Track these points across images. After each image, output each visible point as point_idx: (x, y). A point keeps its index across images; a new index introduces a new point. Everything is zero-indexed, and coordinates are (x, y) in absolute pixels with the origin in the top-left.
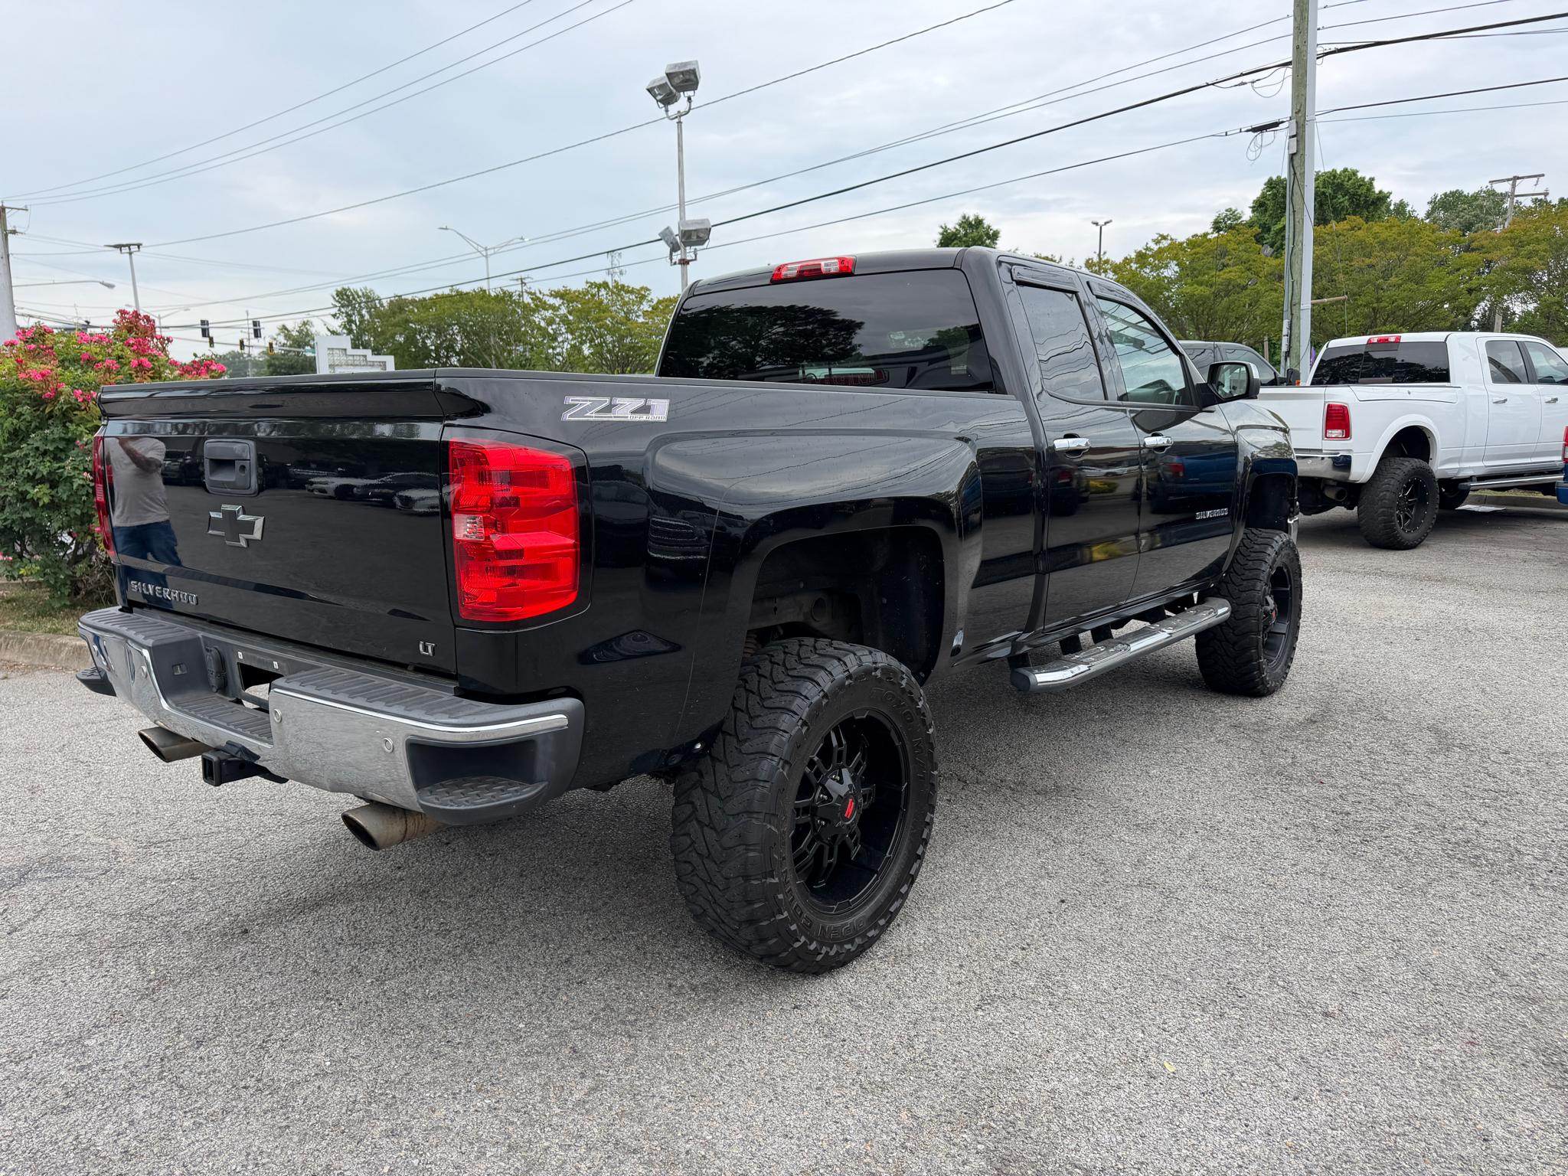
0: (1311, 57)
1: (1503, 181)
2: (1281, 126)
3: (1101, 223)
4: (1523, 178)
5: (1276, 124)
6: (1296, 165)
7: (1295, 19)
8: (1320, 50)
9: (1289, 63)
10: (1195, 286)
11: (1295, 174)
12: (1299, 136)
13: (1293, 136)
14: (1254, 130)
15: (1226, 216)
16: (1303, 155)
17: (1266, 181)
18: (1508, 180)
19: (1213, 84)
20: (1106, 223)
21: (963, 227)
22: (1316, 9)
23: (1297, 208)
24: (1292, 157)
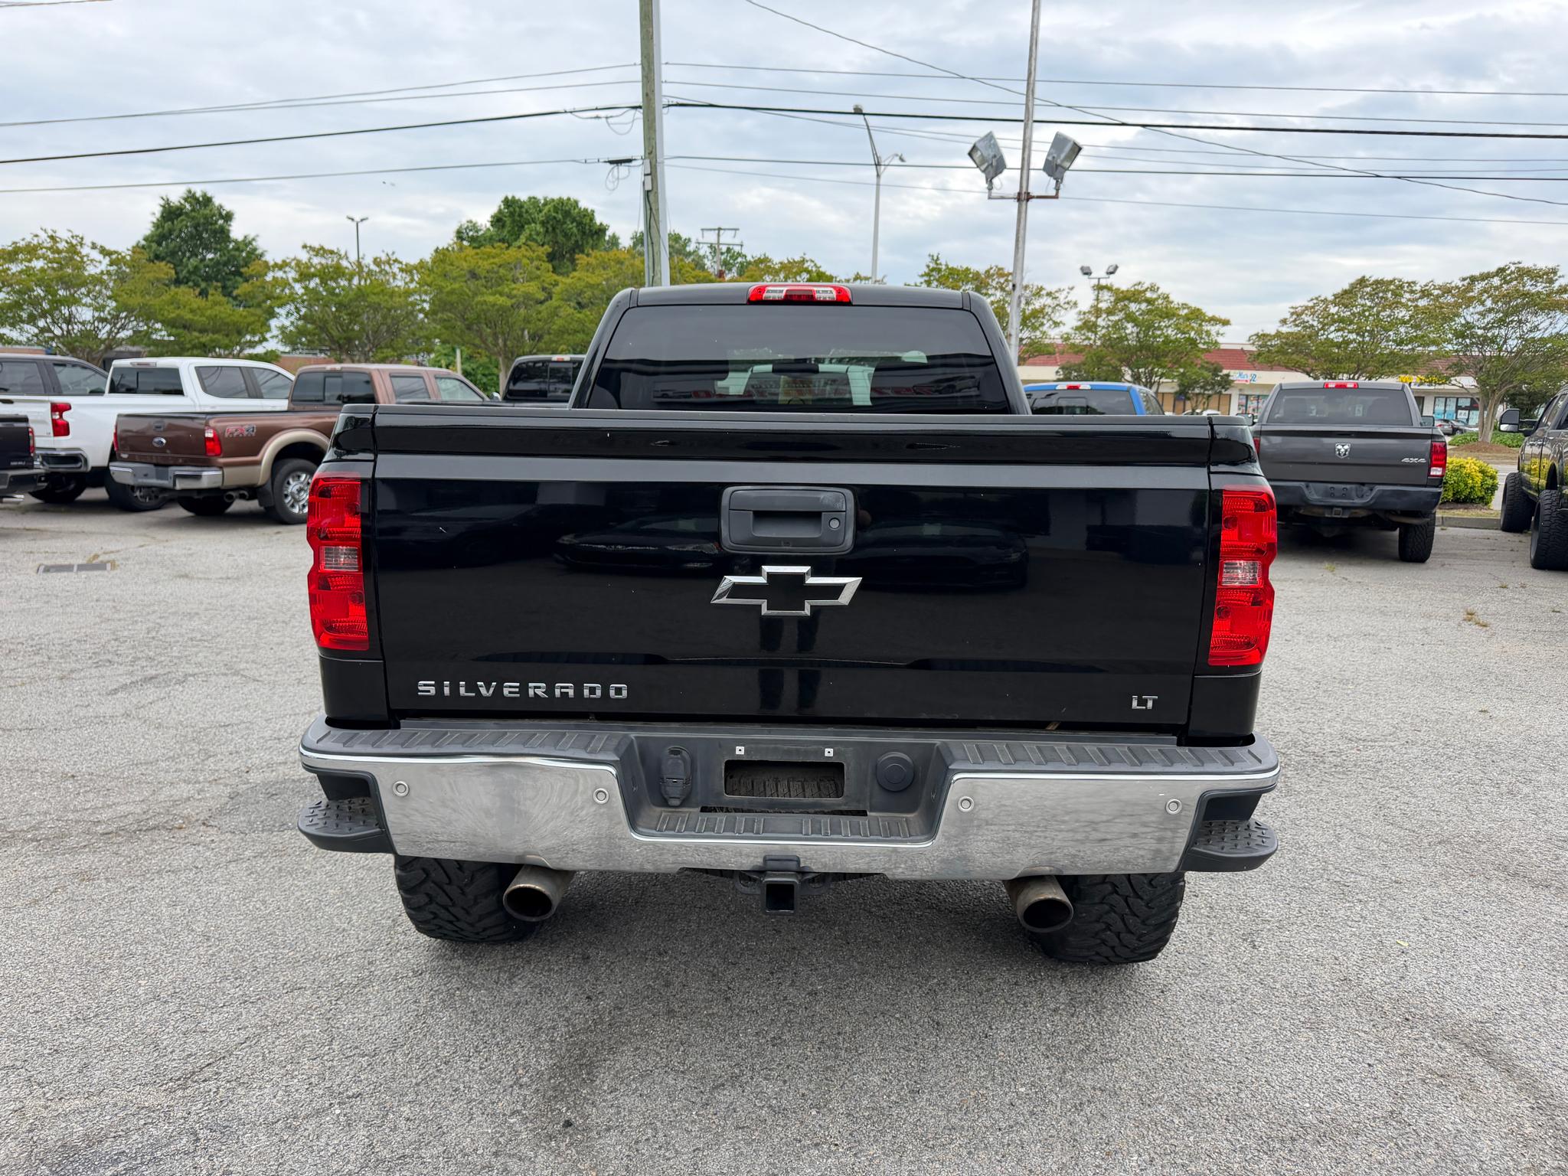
0: (658, 106)
1: (711, 230)
2: (634, 163)
3: (357, 219)
4: (724, 229)
5: (629, 161)
6: (651, 200)
7: (643, 68)
8: (665, 101)
9: (640, 107)
10: (497, 296)
11: (651, 209)
12: (653, 174)
13: (648, 175)
14: (611, 162)
15: (468, 227)
16: (656, 193)
17: (503, 199)
18: (714, 230)
19: (571, 112)
20: (362, 220)
21: (190, 203)
22: (660, 64)
23: (654, 240)
24: (647, 194)
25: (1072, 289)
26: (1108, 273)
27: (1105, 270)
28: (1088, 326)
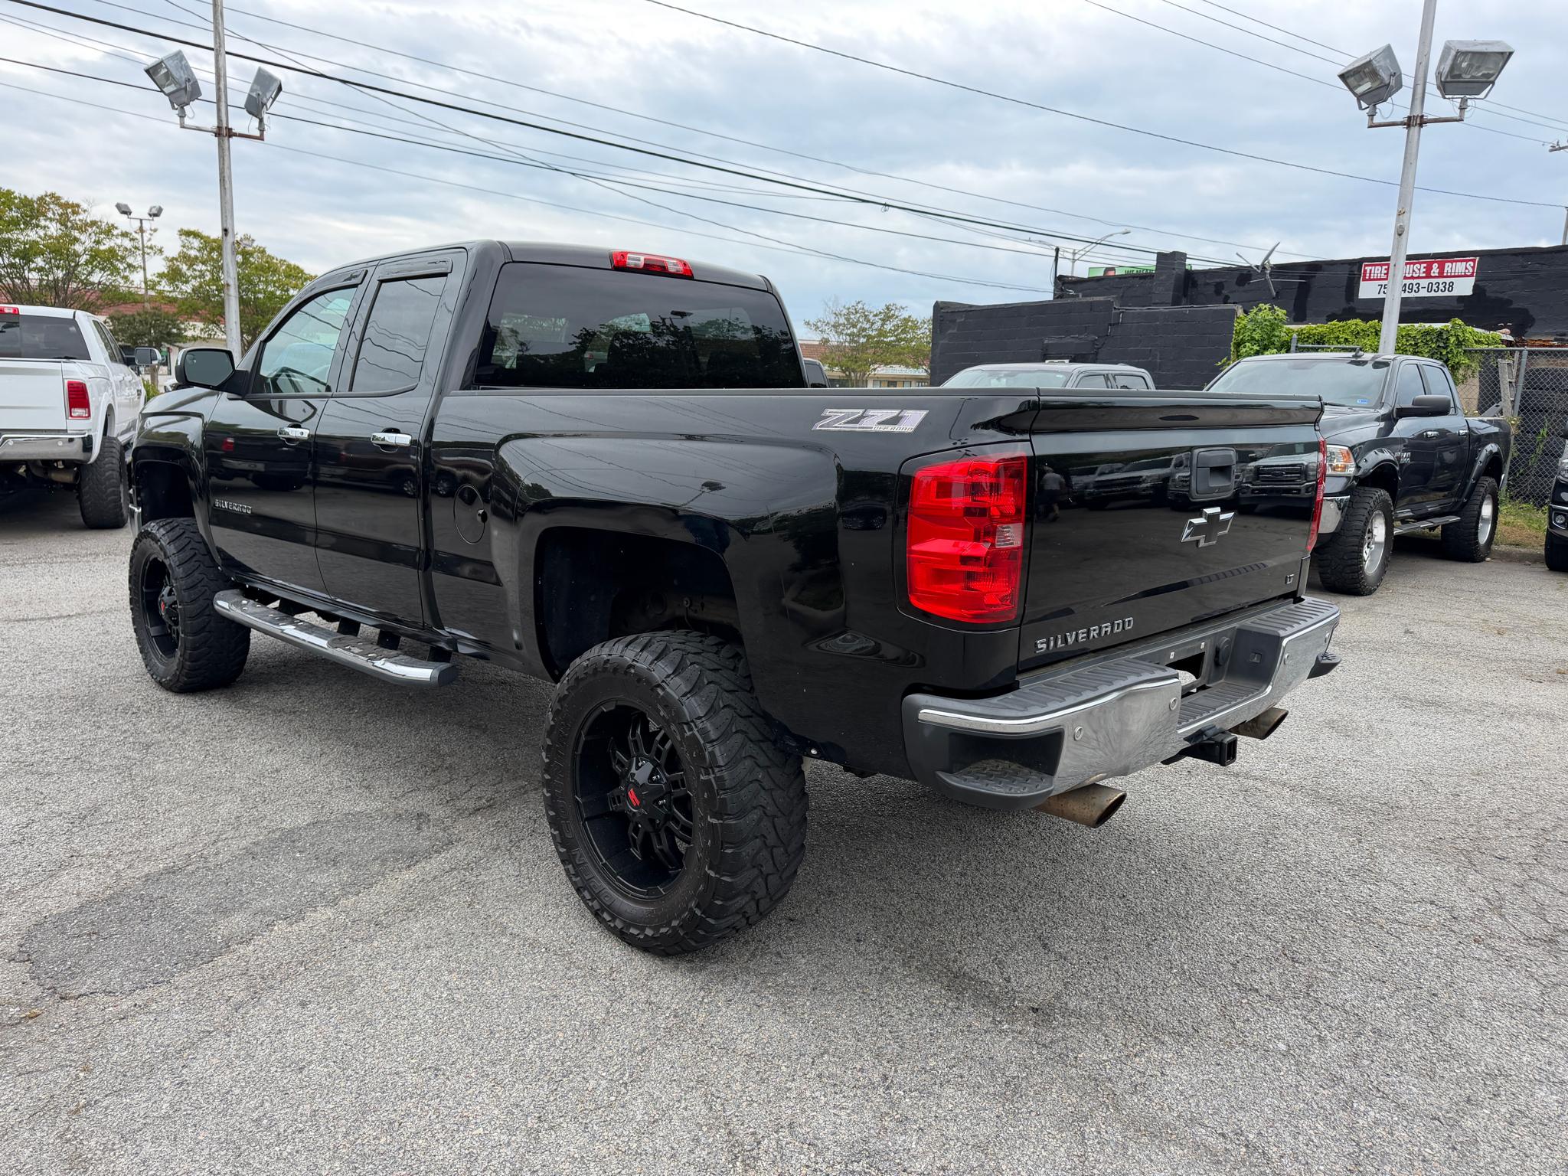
25: (155, 230)
26: (150, 215)
27: (147, 210)
28: (174, 275)
